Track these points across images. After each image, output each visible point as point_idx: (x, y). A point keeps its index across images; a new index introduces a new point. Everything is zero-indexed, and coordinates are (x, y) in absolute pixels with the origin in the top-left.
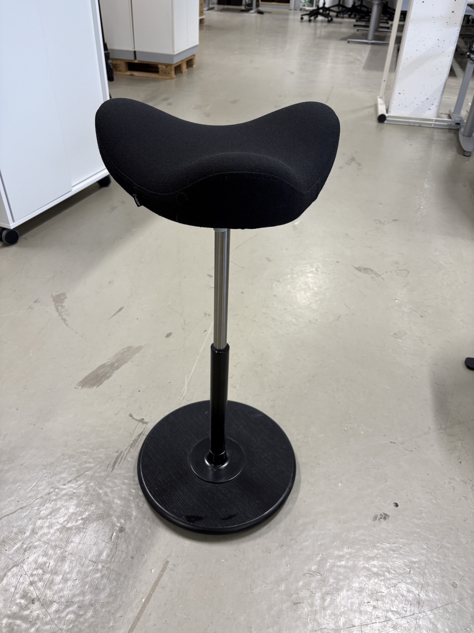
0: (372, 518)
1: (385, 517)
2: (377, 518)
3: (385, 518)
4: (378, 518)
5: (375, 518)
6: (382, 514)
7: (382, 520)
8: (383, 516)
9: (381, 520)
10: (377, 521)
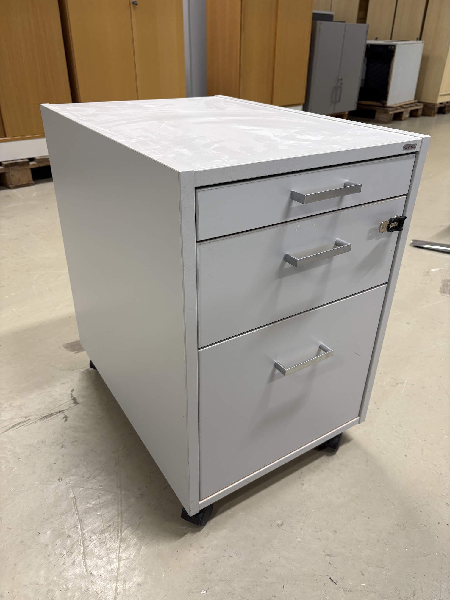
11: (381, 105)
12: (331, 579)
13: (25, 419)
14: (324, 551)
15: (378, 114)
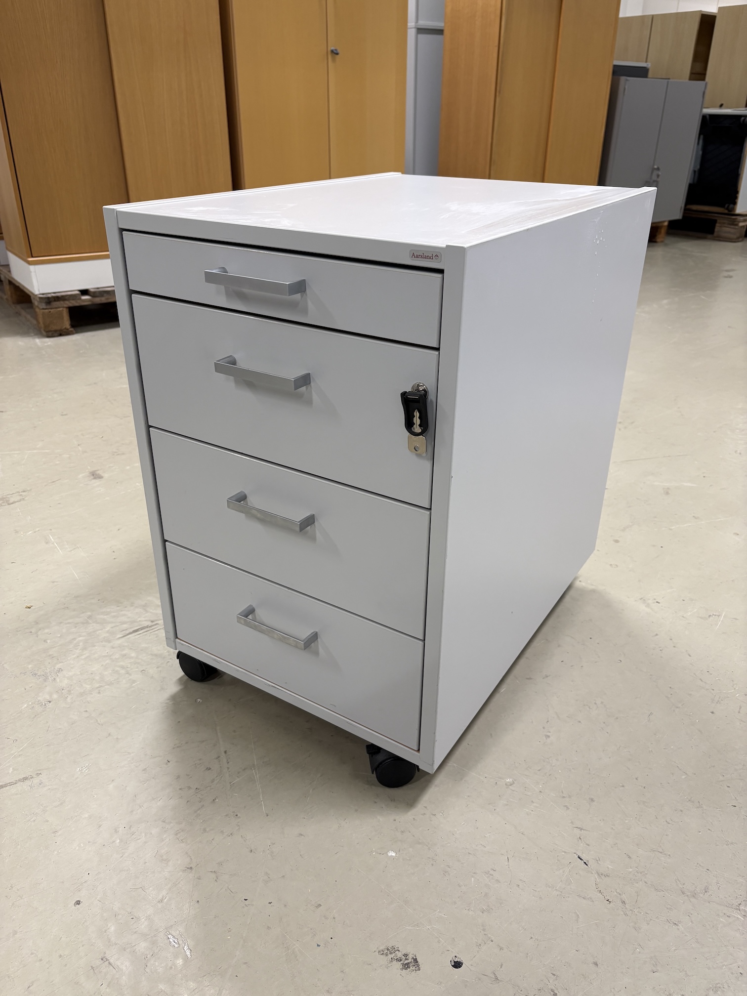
0: (381, 948)
1: (410, 964)
2: (391, 953)
3: (406, 966)
4: (392, 956)
5: (388, 949)
6: (410, 956)
7: (399, 965)
8: (406, 959)
9: (395, 962)
10: (384, 960)
11: (726, 211)
12: (579, 858)
13: (150, 624)
14: (572, 823)
15: (721, 227)
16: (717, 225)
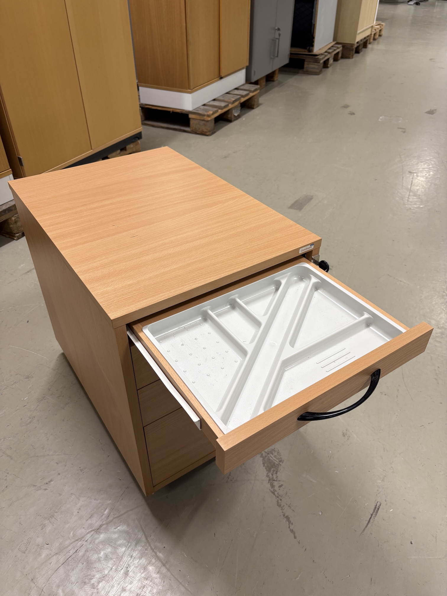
11: (308, 53)
15: (308, 64)
16: (306, 63)
